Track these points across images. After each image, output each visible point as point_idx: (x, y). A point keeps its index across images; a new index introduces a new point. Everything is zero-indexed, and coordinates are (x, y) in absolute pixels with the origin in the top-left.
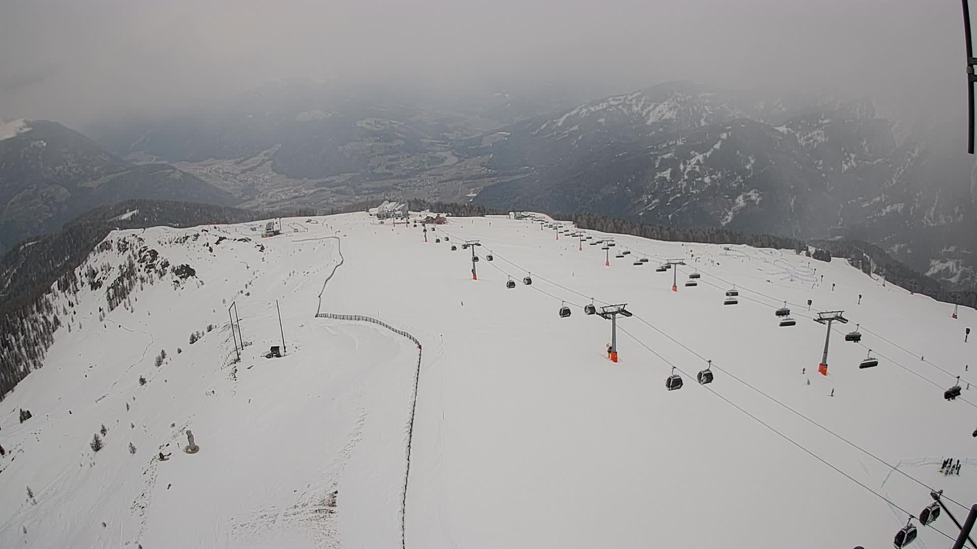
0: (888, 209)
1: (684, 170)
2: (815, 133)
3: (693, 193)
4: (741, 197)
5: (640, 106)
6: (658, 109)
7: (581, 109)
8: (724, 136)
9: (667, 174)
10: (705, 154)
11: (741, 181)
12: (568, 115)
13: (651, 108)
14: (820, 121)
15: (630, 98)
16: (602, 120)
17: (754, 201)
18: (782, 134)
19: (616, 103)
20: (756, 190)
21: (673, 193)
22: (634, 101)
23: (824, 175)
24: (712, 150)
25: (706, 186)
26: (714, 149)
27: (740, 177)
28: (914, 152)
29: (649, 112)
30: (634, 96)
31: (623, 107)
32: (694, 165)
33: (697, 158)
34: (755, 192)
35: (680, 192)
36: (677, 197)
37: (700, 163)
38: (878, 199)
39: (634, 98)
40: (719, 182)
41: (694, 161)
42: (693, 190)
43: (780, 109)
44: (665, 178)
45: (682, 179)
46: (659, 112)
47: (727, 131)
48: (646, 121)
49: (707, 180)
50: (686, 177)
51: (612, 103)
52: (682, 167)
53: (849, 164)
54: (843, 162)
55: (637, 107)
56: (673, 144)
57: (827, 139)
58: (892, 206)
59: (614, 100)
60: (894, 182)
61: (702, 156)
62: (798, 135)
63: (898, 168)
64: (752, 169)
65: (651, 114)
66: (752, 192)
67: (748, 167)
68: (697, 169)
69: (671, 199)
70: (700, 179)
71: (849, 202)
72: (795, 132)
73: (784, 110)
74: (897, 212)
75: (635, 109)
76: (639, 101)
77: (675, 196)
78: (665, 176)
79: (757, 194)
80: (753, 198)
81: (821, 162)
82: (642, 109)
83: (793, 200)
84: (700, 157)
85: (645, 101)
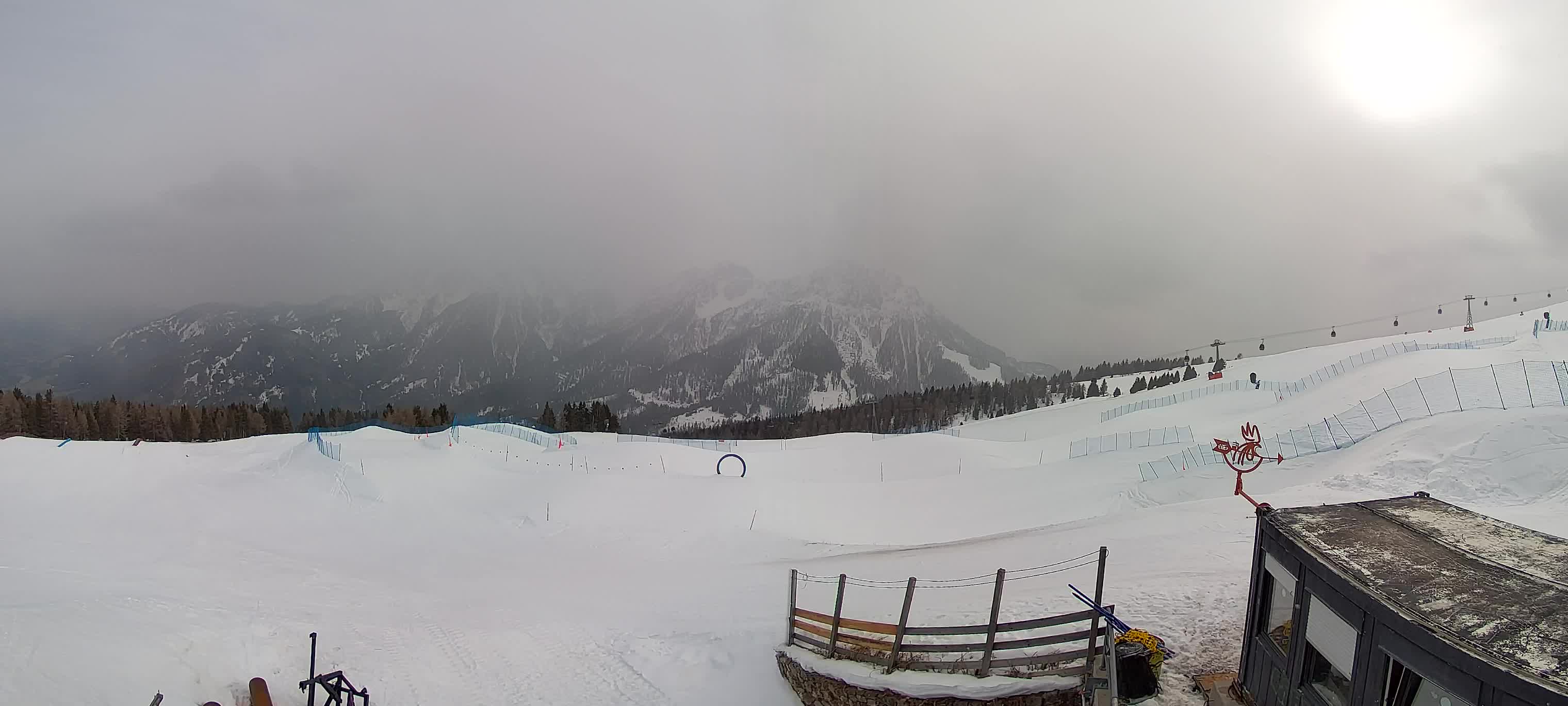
0: (411, 385)
1: (210, 374)
2: (328, 330)
3: (219, 394)
4: (264, 394)
5: (176, 326)
6: (189, 328)
7: (129, 333)
8: (245, 340)
9: (194, 379)
10: (228, 358)
11: (263, 379)
12: (118, 338)
13: (184, 328)
14: (332, 321)
15: (167, 321)
16: (144, 340)
17: (277, 396)
18: (298, 334)
19: (156, 326)
20: (279, 386)
21: (201, 396)
22: (171, 322)
23: (340, 366)
24: (235, 353)
25: (230, 387)
26: (236, 352)
27: (261, 375)
28: (427, 333)
29: (183, 330)
30: (171, 319)
31: (161, 329)
32: (219, 368)
33: (221, 362)
34: (277, 388)
35: (207, 395)
36: (205, 399)
37: (224, 366)
38: (397, 379)
39: (170, 320)
40: (242, 382)
41: (218, 365)
42: (219, 392)
43: (293, 319)
44: (193, 382)
45: (209, 383)
46: (191, 330)
47: (248, 336)
48: (181, 339)
49: (231, 381)
50: (212, 380)
51: (153, 326)
52: (208, 371)
53: (363, 354)
54: (357, 353)
55: (174, 327)
56: (200, 352)
57: (340, 335)
58: (414, 383)
59: (154, 324)
60: (411, 362)
61: (225, 359)
62: (312, 335)
63: (413, 350)
64: (272, 366)
65: (184, 333)
66: (274, 388)
67: (269, 366)
68: (222, 372)
69: (199, 401)
70: (225, 381)
71: (368, 387)
72: (309, 332)
73: (296, 320)
74: (421, 387)
75: (171, 329)
76: (174, 321)
77: (203, 399)
78: (193, 380)
79: (280, 390)
80: (276, 393)
81: (336, 355)
82: (177, 329)
83: (314, 392)
84: (224, 361)
85: (179, 322)
